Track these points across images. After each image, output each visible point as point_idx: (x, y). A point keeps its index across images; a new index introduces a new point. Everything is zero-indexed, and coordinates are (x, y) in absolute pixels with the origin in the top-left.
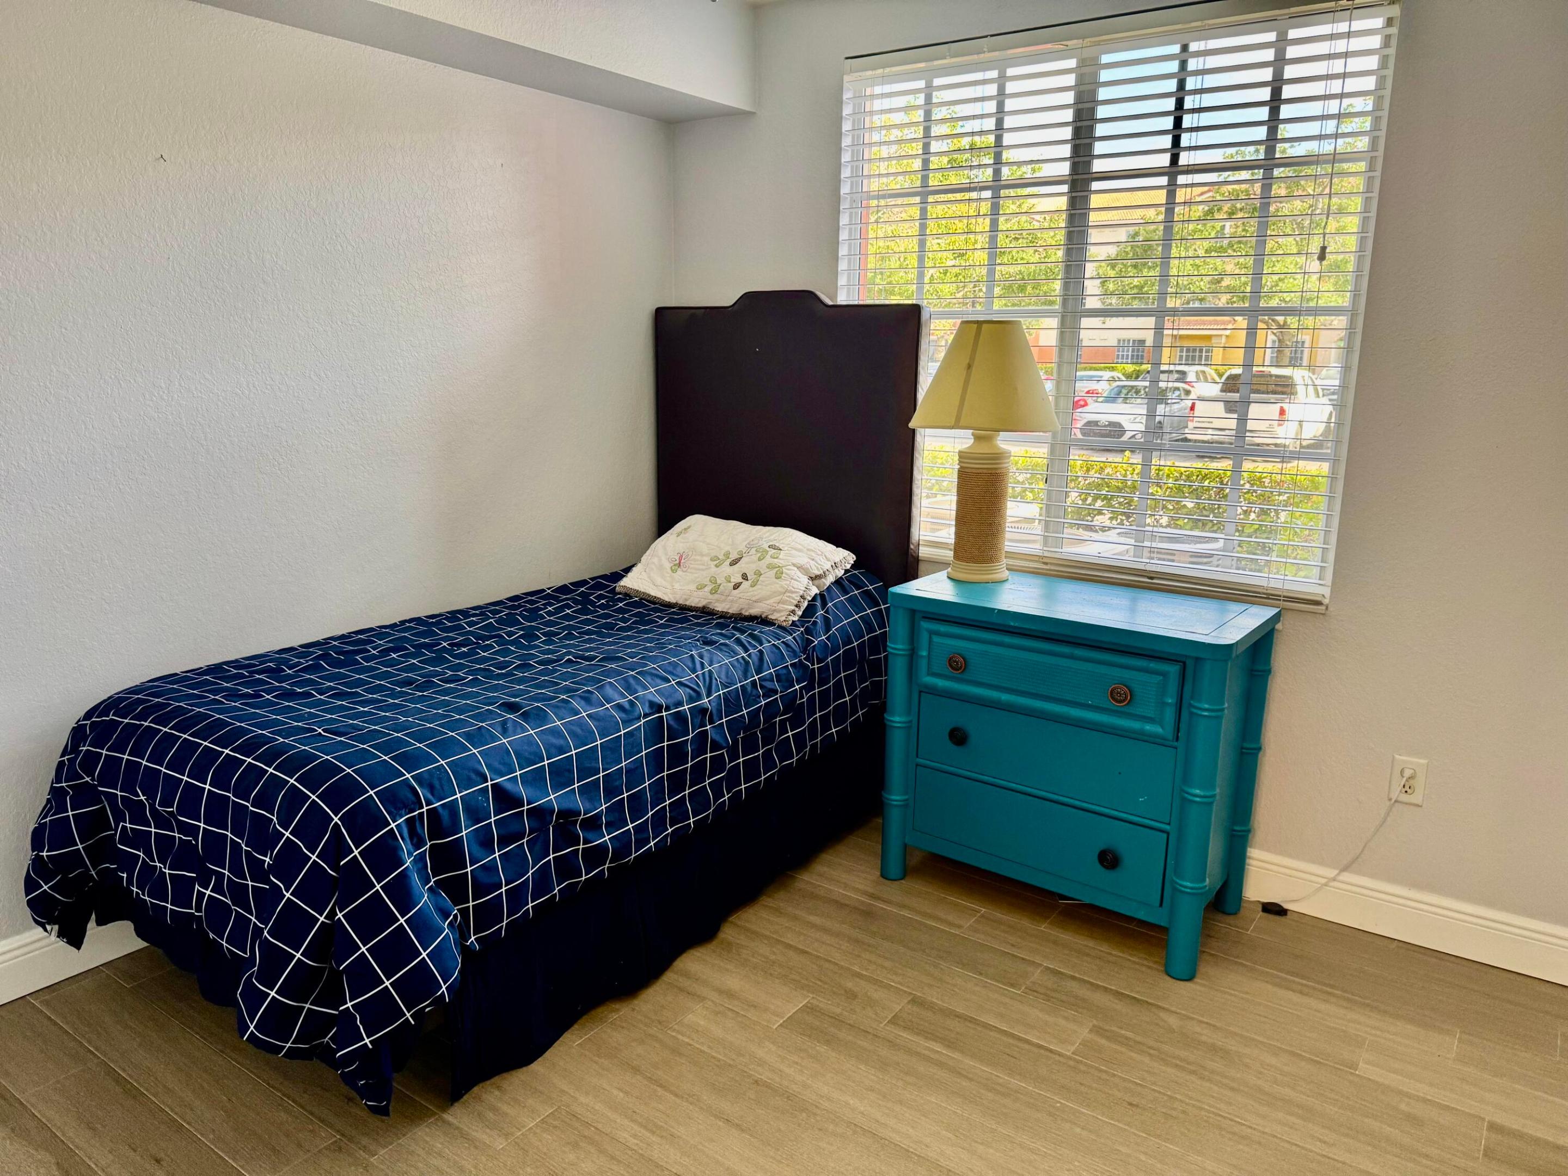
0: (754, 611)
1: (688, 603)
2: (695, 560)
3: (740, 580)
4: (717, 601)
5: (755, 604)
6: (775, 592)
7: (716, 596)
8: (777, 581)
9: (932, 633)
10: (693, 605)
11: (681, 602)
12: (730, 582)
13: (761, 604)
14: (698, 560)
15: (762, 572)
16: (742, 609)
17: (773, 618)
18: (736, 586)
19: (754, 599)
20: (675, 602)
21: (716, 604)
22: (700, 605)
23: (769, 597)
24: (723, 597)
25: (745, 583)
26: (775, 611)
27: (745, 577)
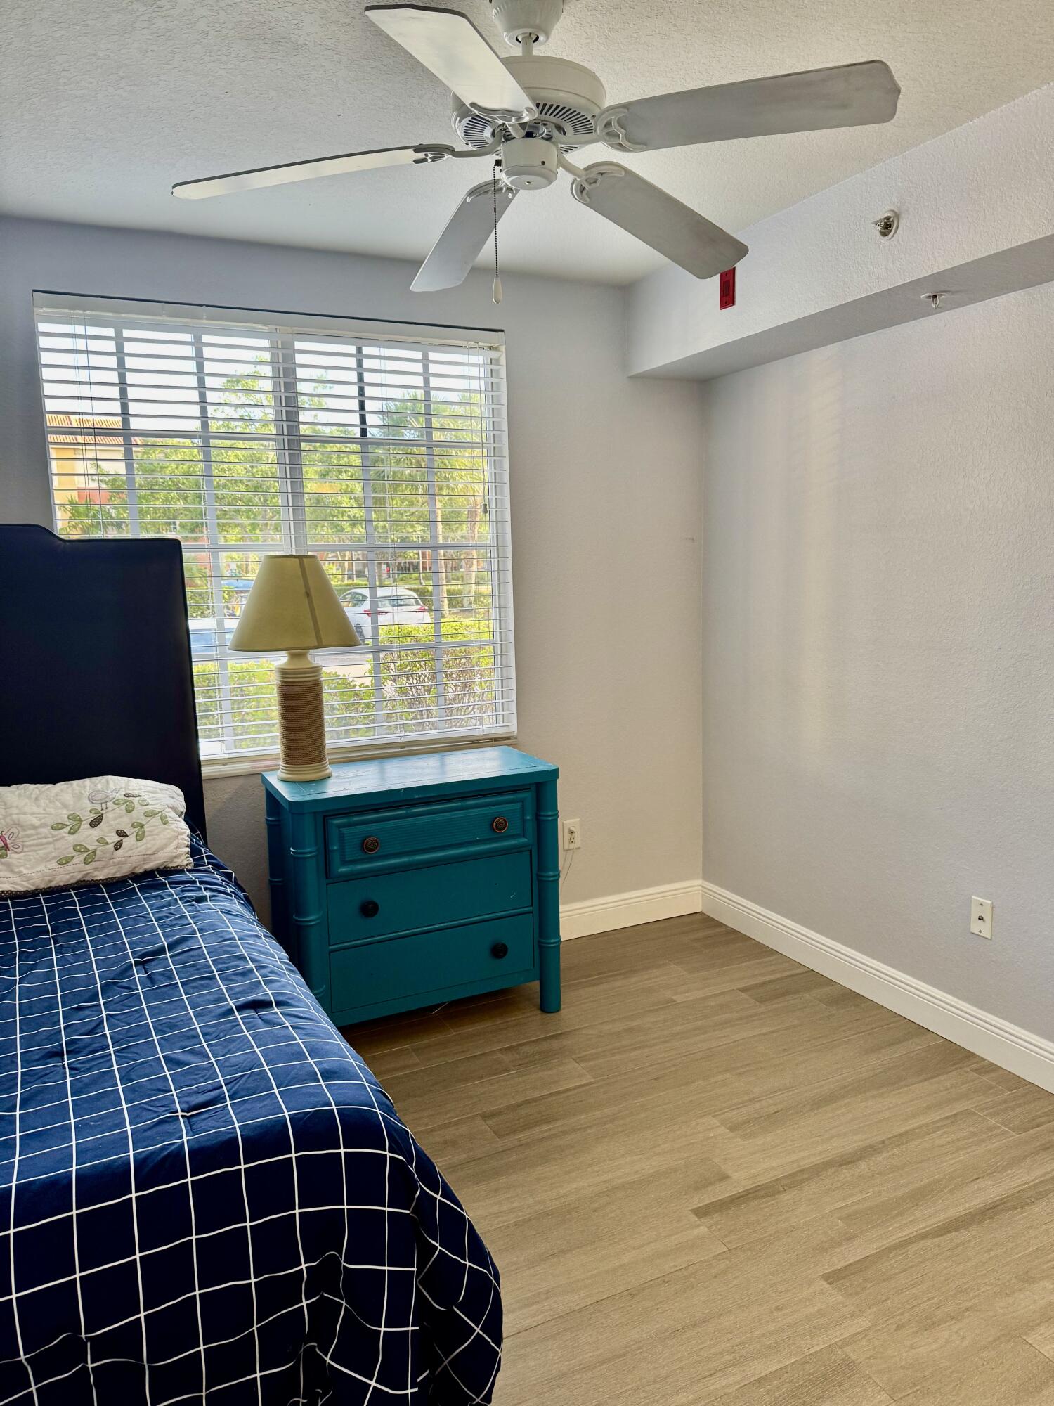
0: (150, 865)
1: (53, 884)
2: (28, 836)
3: (118, 839)
4: (96, 869)
5: (152, 857)
6: (170, 839)
7: (94, 864)
8: (166, 826)
9: (339, 826)
10: (62, 884)
11: (42, 886)
12: (107, 844)
13: (159, 855)
14: (32, 835)
15: (143, 823)
16: (135, 868)
17: (175, 865)
18: (118, 846)
19: (149, 852)
20: (33, 888)
21: (96, 873)
22: (73, 881)
23: (166, 846)
24: (103, 863)
25: (125, 839)
26: (176, 857)
27: (121, 833)
